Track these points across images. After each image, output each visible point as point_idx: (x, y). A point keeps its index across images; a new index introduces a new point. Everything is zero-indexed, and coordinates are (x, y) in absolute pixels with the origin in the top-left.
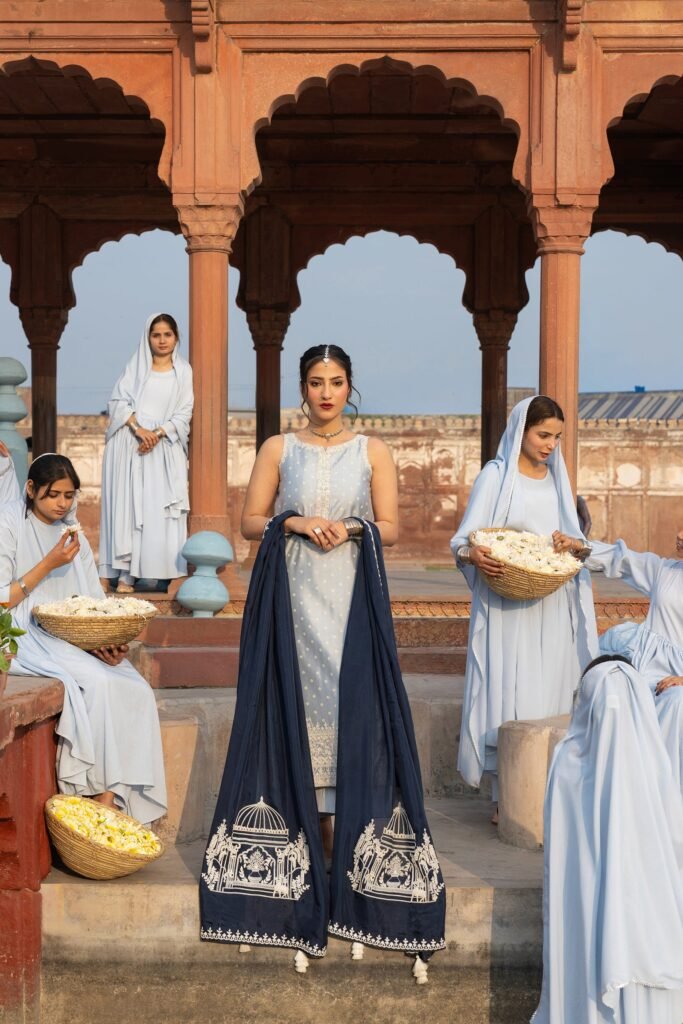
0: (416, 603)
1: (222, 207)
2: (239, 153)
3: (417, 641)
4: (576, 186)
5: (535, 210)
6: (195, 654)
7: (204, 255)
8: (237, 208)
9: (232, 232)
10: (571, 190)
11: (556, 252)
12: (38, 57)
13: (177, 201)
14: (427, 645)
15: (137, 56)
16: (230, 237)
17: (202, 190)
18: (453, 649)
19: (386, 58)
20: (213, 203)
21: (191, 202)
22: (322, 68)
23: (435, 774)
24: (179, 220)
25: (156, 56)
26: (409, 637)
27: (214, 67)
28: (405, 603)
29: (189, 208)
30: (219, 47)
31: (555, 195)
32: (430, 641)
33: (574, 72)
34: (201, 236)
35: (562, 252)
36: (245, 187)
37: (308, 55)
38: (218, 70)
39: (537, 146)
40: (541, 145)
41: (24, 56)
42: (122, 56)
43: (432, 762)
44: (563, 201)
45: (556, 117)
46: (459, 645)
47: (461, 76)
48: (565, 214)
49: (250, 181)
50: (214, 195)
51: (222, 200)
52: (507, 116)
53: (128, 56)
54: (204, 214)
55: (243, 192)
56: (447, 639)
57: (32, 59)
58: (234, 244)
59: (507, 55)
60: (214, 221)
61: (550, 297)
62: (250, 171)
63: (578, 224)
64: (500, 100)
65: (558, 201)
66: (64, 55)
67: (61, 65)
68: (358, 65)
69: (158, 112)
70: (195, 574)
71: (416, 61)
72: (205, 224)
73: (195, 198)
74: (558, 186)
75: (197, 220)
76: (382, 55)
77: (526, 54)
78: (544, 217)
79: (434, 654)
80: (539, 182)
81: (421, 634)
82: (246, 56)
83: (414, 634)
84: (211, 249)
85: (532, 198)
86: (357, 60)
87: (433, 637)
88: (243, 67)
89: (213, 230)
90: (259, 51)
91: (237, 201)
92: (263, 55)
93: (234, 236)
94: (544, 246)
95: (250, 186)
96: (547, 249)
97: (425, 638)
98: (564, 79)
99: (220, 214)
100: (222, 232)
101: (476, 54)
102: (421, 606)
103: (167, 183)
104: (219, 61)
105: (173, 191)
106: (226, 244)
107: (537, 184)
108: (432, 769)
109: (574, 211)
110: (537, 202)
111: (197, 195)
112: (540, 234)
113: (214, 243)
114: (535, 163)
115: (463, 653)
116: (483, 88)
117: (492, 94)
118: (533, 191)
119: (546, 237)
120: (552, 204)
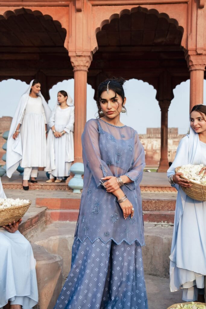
0: (149, 187)
1: (85, 56)
2: (90, 39)
3: (155, 209)
4: (204, 47)
5: (189, 56)
6: (67, 213)
7: (79, 72)
8: (89, 56)
9: (88, 65)
10: (202, 49)
11: (196, 70)
12: (26, 8)
13: (70, 54)
14: (159, 210)
15: (57, 7)
16: (87, 67)
17: (78, 50)
18: (170, 212)
19: (139, 7)
20: (82, 55)
21: (75, 55)
22: (118, 10)
23: (165, 268)
24: (71, 61)
25: (64, 7)
26: (152, 207)
27: (82, 10)
28: (145, 187)
29: (74, 57)
30: (84, 3)
31: (196, 50)
32: (160, 209)
33: (203, 9)
34: (78, 66)
35: (198, 70)
36: (92, 50)
37: (113, 6)
38: (83, 11)
39: (190, 34)
40: (191, 34)
41: (21, 7)
42: (53, 7)
43: (163, 262)
44: (199, 52)
45: (197, 24)
46: (172, 210)
47: (164, 12)
48: (199, 57)
49: (94, 48)
50: (82, 52)
51: (85, 54)
52: (179, 25)
53: (55, 7)
54: (79, 59)
55: (92, 52)
56: (167, 208)
57: (23, 9)
58: (89, 69)
59: (180, 5)
60: (82, 61)
61: (194, 85)
62: (94, 45)
63: (204, 60)
64: (177, 20)
65: (197, 52)
66: (33, 7)
67: (33, 10)
68: (130, 9)
69: (64, 26)
70: (74, 177)
71: (149, 7)
72: (79, 62)
73: (76, 53)
74: (197, 47)
75: (77, 61)
76: (138, 6)
77: (186, 4)
78: (192, 58)
79: (162, 214)
80: (191, 46)
81: (157, 206)
82: (93, 7)
83: (154, 206)
84: (81, 70)
85: (188, 51)
86: (129, 8)
87: (161, 207)
88: (92, 11)
89: (82, 64)
90: (97, 5)
91: (89, 54)
92: (99, 7)
93: (89, 66)
94: (191, 68)
95: (94, 50)
96: (192, 69)
97: (158, 207)
98: (200, 11)
99: (84, 59)
100: (85, 65)
101: (169, 5)
102: (150, 188)
103: (67, 49)
104: (84, 8)
105: (69, 51)
106: (86, 69)
107: (190, 47)
108: (164, 265)
109: (203, 56)
110: (190, 53)
111: (76, 52)
112: (190, 64)
113: (82, 68)
114: (189, 40)
115: (173, 214)
116: (171, 16)
117: (175, 18)
118: (189, 49)
119: (193, 65)
120: (195, 54)
